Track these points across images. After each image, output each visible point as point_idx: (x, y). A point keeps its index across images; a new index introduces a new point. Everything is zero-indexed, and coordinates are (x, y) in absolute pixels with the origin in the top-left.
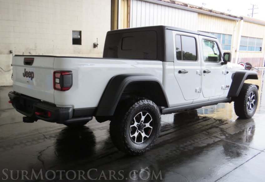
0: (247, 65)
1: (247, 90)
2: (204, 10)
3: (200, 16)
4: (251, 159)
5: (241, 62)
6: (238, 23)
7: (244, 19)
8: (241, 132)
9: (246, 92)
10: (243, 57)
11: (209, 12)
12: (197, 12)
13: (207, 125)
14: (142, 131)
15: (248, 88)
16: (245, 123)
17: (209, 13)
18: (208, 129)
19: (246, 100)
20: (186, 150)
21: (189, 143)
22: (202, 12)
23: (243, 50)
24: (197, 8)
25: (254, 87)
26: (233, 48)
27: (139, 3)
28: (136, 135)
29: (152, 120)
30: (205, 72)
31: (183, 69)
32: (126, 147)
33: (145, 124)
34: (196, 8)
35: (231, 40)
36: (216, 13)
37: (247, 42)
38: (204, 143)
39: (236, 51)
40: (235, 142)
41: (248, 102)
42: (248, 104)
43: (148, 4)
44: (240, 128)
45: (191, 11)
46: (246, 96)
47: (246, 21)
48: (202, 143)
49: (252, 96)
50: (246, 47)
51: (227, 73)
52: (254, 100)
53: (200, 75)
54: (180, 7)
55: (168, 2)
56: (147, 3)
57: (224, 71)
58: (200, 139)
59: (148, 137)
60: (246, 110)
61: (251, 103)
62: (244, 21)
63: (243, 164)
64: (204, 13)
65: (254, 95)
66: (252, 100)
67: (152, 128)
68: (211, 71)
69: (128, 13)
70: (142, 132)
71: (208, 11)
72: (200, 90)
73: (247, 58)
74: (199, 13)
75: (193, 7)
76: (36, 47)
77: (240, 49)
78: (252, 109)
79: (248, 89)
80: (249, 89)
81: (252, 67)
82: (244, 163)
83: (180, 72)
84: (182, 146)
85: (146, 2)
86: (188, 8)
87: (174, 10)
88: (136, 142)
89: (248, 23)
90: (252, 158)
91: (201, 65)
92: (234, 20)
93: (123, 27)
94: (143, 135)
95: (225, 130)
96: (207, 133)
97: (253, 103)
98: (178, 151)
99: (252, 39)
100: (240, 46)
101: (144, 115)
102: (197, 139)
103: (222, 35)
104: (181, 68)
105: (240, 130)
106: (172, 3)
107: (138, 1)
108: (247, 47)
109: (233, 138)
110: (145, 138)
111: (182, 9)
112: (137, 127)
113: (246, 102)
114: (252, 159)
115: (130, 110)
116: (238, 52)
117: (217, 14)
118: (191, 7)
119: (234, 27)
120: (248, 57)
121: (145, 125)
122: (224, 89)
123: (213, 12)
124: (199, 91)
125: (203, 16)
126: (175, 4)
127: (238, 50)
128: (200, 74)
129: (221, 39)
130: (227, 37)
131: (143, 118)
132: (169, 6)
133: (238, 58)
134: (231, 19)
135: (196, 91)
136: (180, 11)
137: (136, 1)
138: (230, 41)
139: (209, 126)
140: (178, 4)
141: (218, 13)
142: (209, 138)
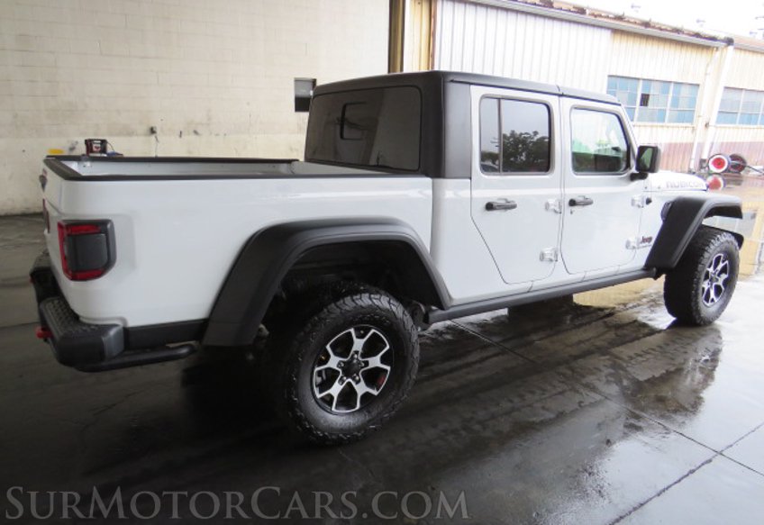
0: (733, 160)
1: (704, 250)
2: (628, 22)
3: (618, 37)
4: (676, 483)
5: (719, 152)
6: (717, 54)
7: (735, 42)
8: (671, 372)
9: (702, 256)
10: (725, 141)
11: (643, 28)
12: (608, 28)
13: (580, 342)
14: (357, 378)
15: (708, 245)
16: (690, 341)
17: (642, 30)
18: (576, 358)
19: (700, 279)
20: (488, 433)
21: (506, 405)
22: (621, 28)
23: (725, 123)
24: (611, 18)
25: (727, 241)
26: (701, 119)
27: (460, 8)
28: (336, 389)
29: (388, 347)
30: (573, 203)
31: (500, 199)
32: (298, 427)
33: (366, 360)
34: (608, 17)
35: (695, 99)
36: (661, 29)
37: (739, 101)
38: (547, 410)
39: (707, 125)
40: (643, 410)
41: (708, 281)
42: (703, 289)
43: (482, 11)
44: (673, 359)
45: (594, 26)
46: (700, 266)
47: (741, 49)
48: (543, 408)
49: (721, 266)
50: (735, 115)
51: (649, 201)
52: (724, 276)
53: (555, 211)
54: (563, 17)
55: (535, 4)
56: (479, 8)
57: (637, 197)
58: (544, 390)
59: (375, 393)
60: (697, 303)
61: (714, 284)
62: (736, 48)
63: (647, 502)
64: (630, 30)
65: (727, 262)
66: (719, 275)
67: (388, 368)
68: (593, 199)
69: (431, 34)
70: (358, 382)
71: (639, 24)
72: (556, 256)
73: (735, 143)
74: (615, 31)
75: (600, 16)
76: (209, 119)
77: (718, 122)
78: (716, 300)
79: (707, 248)
80: (712, 247)
81: (748, 164)
82: (651, 499)
83: (490, 207)
84: (481, 415)
85: (476, 4)
86: (587, 18)
87: (548, 23)
88: (336, 408)
89: (747, 53)
90: (680, 481)
91: (563, 185)
92: (708, 48)
93: (418, 67)
94: (361, 388)
95: (625, 365)
96: (569, 372)
97: (720, 283)
98: (463, 433)
99: (754, 95)
100: (720, 112)
101: (360, 336)
102: (533, 393)
103: (672, 85)
104: (494, 195)
105: (667, 367)
106: (544, 6)
107: (457, 5)
108: (739, 115)
109: (639, 396)
110: (366, 396)
111: (570, 21)
112: (340, 370)
113: (698, 283)
114: (677, 485)
115: (309, 325)
116: (711, 129)
117: (663, 32)
118: (596, 16)
119: (708, 65)
120: (738, 141)
121: (367, 363)
122: (634, 248)
123: (654, 27)
124: (553, 258)
125: (624, 39)
126: (553, 7)
127: (712, 123)
128: (558, 210)
129: (671, 95)
130: (685, 91)
131: (358, 344)
132: (536, 15)
133: (712, 144)
134: (701, 43)
135: (542, 257)
136: (566, 26)
137: (452, 3)
138: (693, 101)
139: (582, 345)
140: (561, 9)
141: (666, 30)
142: (570, 390)
